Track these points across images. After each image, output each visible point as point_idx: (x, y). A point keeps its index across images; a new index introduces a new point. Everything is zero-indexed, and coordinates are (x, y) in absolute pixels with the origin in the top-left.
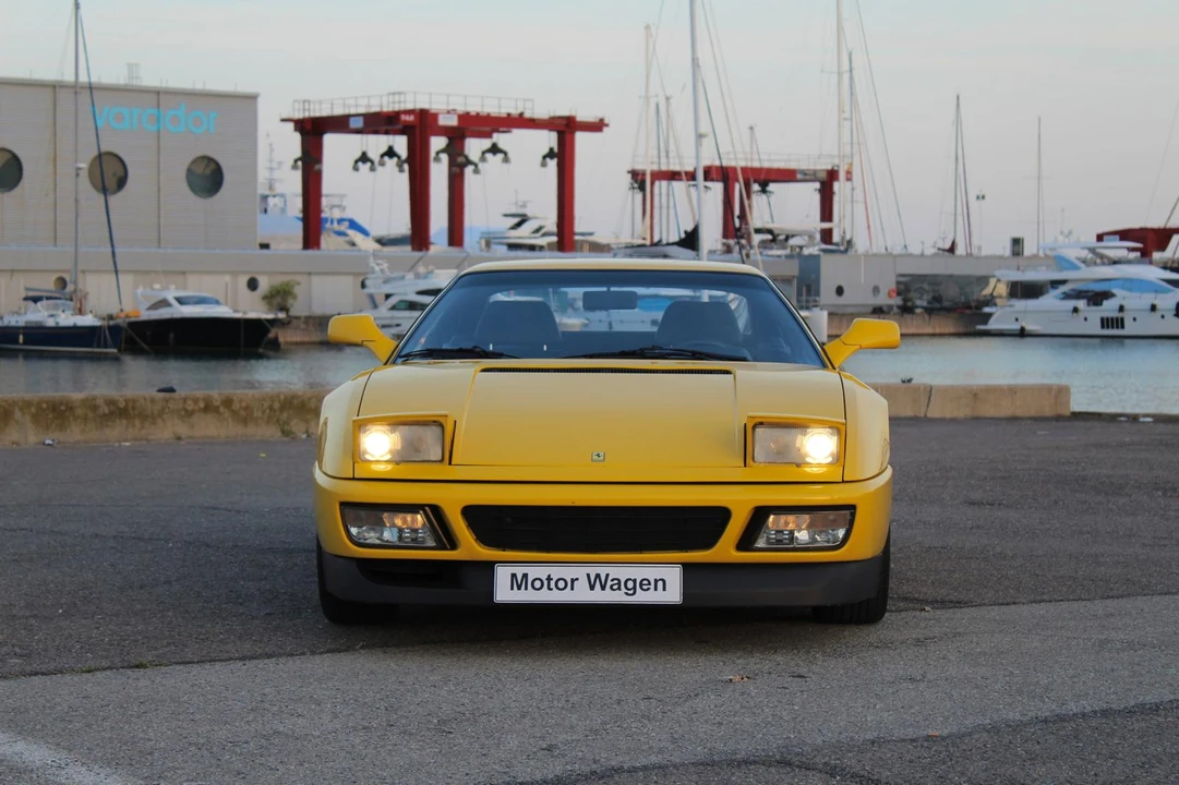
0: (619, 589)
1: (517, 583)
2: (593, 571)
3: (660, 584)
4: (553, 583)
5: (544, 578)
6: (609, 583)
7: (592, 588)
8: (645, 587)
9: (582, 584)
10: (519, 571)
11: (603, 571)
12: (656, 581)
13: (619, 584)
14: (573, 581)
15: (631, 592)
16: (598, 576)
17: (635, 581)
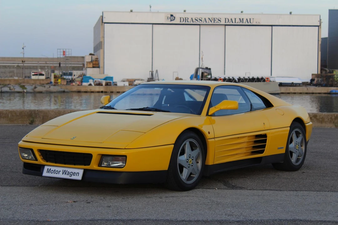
0: (69, 175)
1: (49, 171)
2: (64, 169)
3: (78, 174)
4: (55, 171)
5: (54, 170)
6: (67, 173)
7: (63, 174)
8: (74, 175)
9: (61, 173)
10: (49, 168)
11: (66, 169)
12: (77, 173)
13: (69, 173)
14: (60, 171)
15: (71, 176)
16: (65, 171)
17: (72, 173)
